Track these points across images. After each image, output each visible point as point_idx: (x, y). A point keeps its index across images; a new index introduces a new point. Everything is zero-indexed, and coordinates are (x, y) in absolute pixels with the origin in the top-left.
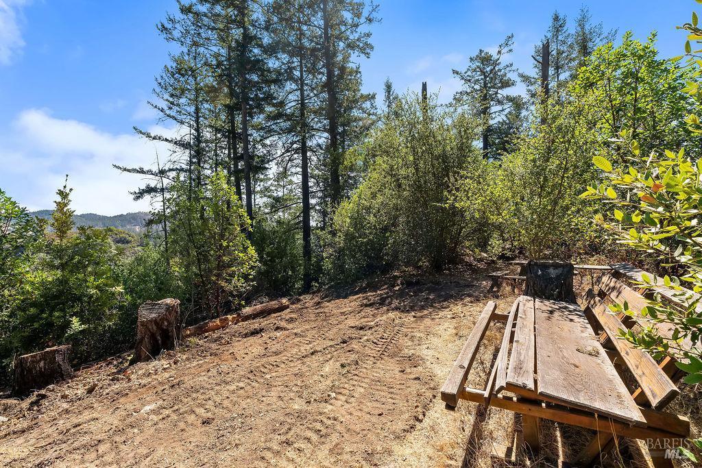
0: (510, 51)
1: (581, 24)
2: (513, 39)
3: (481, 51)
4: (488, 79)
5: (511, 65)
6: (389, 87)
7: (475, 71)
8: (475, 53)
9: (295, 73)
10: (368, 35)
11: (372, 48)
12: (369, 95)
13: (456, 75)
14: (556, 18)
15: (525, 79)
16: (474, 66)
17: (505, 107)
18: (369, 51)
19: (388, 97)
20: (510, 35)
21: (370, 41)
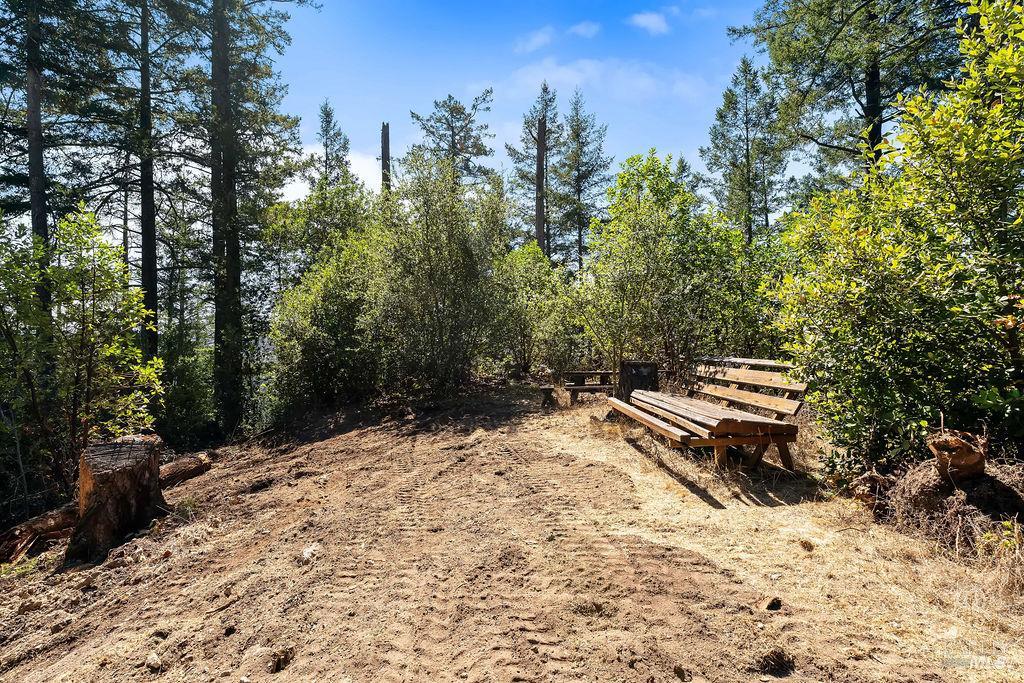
0: (488, 109)
1: (576, 108)
2: (493, 96)
3: (450, 96)
4: (457, 137)
5: (487, 127)
6: (327, 115)
7: (439, 121)
8: (442, 98)
9: (131, 36)
10: (285, 17)
11: (289, 40)
12: (288, 117)
13: (415, 120)
14: (545, 90)
15: (512, 152)
16: (439, 114)
17: (479, 180)
18: (282, 43)
19: (326, 131)
20: (489, 89)
21: (285, 27)
